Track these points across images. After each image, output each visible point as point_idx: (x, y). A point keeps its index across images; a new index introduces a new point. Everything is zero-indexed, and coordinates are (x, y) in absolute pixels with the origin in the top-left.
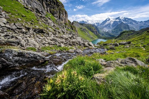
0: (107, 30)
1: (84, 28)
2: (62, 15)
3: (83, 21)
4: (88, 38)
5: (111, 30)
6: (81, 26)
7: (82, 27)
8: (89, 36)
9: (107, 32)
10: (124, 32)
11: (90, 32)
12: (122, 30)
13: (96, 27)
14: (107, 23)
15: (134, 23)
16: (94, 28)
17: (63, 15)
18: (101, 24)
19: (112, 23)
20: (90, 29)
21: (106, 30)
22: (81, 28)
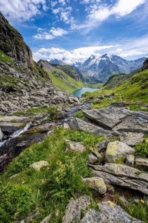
0: (93, 74)
1: (59, 71)
2: (22, 53)
3: (56, 60)
4: (67, 87)
5: (97, 73)
6: (54, 69)
7: (56, 70)
8: (68, 84)
9: (93, 77)
10: (113, 76)
11: (69, 77)
12: (111, 74)
13: (77, 70)
14: (91, 63)
15: (123, 63)
16: (74, 71)
17: (24, 53)
18: (84, 64)
19: (98, 62)
20: (69, 73)
21: (91, 73)
22: (55, 72)
